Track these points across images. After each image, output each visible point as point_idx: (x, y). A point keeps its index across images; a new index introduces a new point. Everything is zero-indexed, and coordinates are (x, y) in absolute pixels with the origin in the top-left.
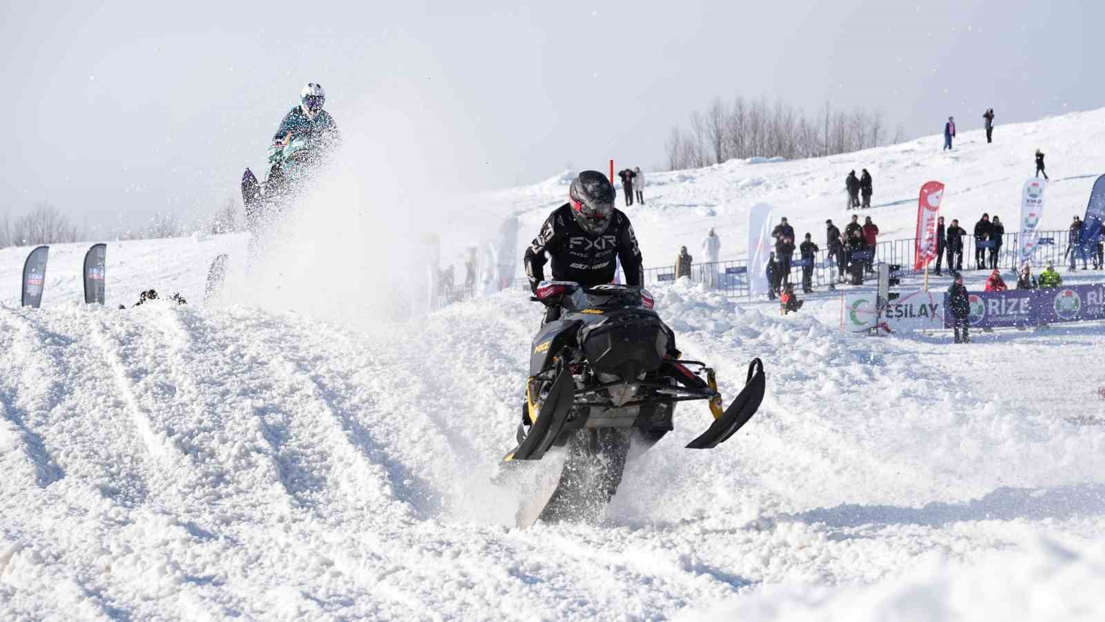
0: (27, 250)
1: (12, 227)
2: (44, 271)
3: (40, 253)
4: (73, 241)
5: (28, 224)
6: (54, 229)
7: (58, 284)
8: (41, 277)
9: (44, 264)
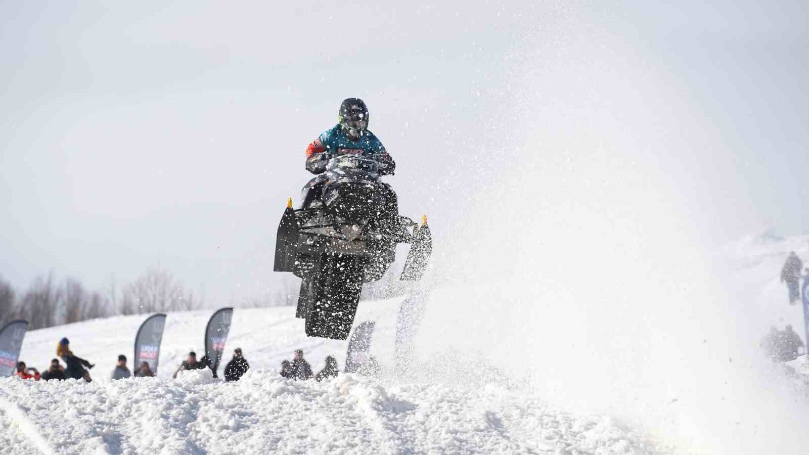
0: (138, 320)
1: (119, 295)
2: (159, 342)
3: (155, 322)
4: (189, 308)
5: (137, 290)
6: (167, 295)
7: (173, 358)
8: (156, 349)
9: (159, 335)
